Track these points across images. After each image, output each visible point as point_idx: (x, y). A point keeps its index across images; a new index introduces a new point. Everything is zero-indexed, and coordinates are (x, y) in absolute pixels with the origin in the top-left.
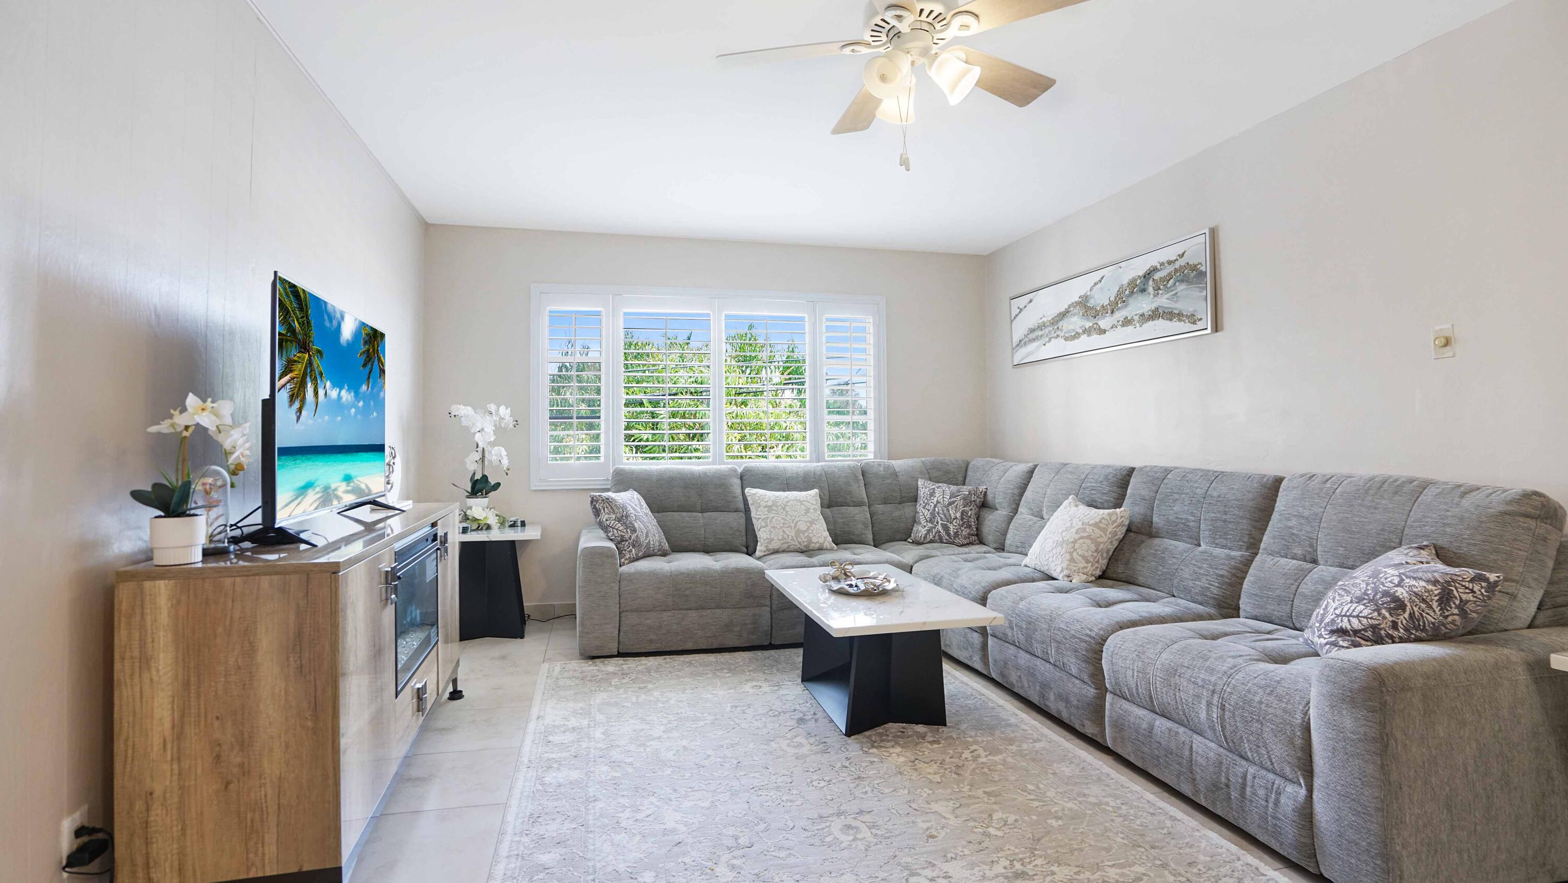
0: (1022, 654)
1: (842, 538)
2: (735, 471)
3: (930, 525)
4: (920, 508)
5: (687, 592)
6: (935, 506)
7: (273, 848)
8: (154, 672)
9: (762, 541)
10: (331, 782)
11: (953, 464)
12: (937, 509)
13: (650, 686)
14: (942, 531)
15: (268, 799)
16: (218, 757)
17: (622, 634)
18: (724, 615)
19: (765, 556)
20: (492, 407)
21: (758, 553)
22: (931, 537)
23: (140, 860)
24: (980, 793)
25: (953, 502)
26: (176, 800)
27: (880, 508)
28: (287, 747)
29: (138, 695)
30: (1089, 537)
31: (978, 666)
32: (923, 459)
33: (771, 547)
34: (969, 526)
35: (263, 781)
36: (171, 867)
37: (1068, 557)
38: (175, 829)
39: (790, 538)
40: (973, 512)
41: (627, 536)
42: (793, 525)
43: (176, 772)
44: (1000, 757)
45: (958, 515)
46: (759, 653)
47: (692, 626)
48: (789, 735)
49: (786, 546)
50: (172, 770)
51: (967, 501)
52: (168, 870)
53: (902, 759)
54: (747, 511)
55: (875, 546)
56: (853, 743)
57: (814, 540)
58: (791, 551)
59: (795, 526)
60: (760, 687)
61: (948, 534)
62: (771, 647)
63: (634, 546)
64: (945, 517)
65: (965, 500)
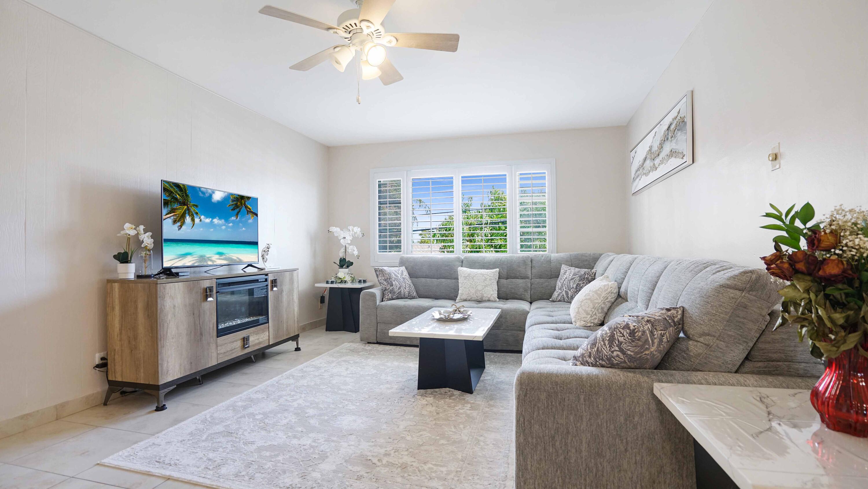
1: (511, 296)
2: (459, 258)
3: (560, 291)
4: (558, 281)
6: (564, 281)
7: (143, 374)
8: (115, 312)
9: (460, 294)
14: (565, 295)
15: (141, 358)
16: (129, 341)
17: (378, 333)
19: (461, 301)
20: (350, 227)
21: (458, 299)
22: (560, 298)
23: (113, 370)
26: (120, 352)
27: (537, 280)
33: (464, 297)
35: (140, 351)
38: (120, 362)
41: (388, 288)
42: (474, 287)
49: (471, 298)
50: (119, 343)
51: (582, 278)
54: (458, 278)
55: (530, 301)
57: (485, 295)
58: (473, 301)
59: (477, 287)
61: (568, 297)
63: (390, 293)
64: (568, 286)
65: (580, 277)
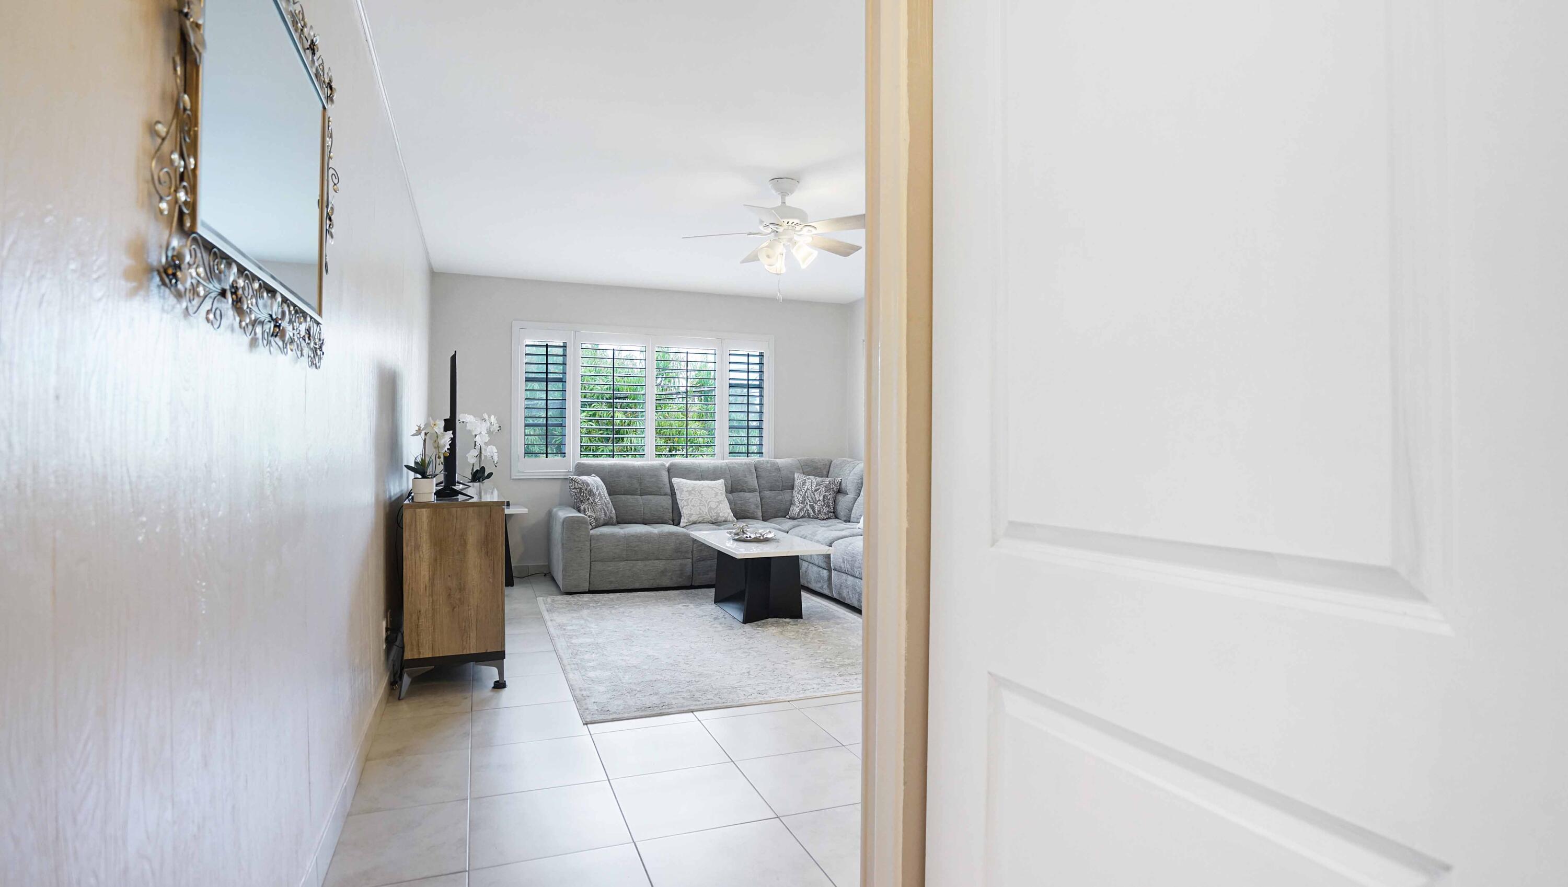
0: (850, 578)
1: (741, 514)
2: (664, 465)
3: (802, 505)
4: (795, 494)
5: (636, 549)
6: (806, 492)
7: (475, 641)
8: (421, 553)
9: (685, 515)
10: (500, 609)
11: (821, 462)
12: (807, 494)
13: (616, 607)
14: (810, 510)
15: (472, 616)
16: (449, 595)
17: (592, 576)
18: (660, 565)
19: (687, 526)
20: (486, 416)
21: (681, 524)
22: (802, 514)
23: (415, 643)
24: (816, 641)
25: (818, 489)
26: (430, 615)
27: (767, 493)
28: (481, 591)
29: (414, 563)
31: (826, 592)
32: (799, 458)
33: (691, 519)
34: (829, 506)
35: (470, 607)
36: (429, 648)
38: (430, 629)
39: (705, 513)
40: (831, 496)
42: (706, 504)
43: (431, 601)
44: (831, 629)
45: (821, 498)
46: (684, 591)
47: (638, 572)
48: (709, 624)
49: (701, 519)
50: (429, 600)
51: (828, 489)
52: (427, 648)
53: (775, 631)
54: (673, 494)
55: (763, 520)
56: (748, 627)
57: (721, 514)
58: (705, 523)
59: (708, 505)
60: (688, 606)
61: (814, 512)
62: (691, 587)
64: (812, 499)
65: (826, 487)
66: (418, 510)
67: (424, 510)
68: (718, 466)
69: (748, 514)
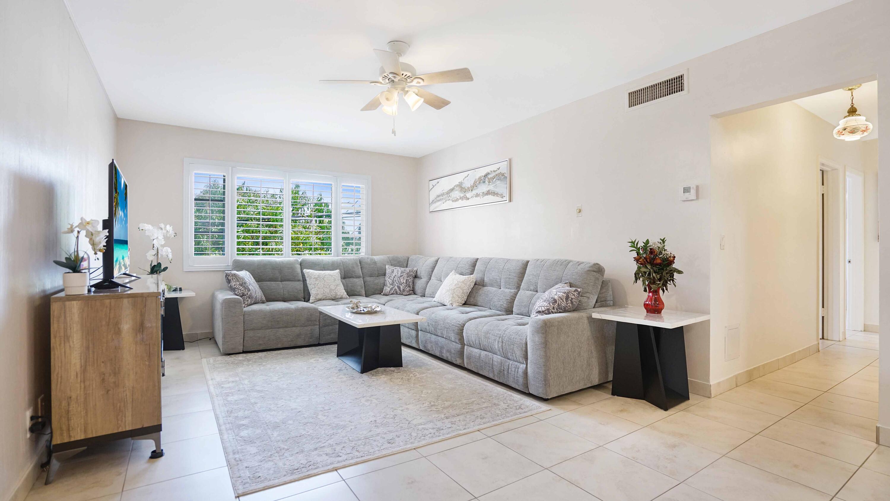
0: (433, 336)
1: (351, 293)
2: (298, 261)
3: (392, 286)
4: (387, 279)
5: (279, 320)
6: (394, 278)
7: (130, 418)
8: (71, 343)
9: (313, 295)
10: (157, 388)
11: (402, 258)
12: (395, 279)
13: (264, 364)
14: (397, 289)
15: (128, 396)
16: (103, 379)
17: (245, 341)
18: (296, 330)
19: (314, 302)
20: (162, 226)
21: (311, 301)
22: (392, 292)
23: (64, 428)
24: (418, 386)
25: (402, 276)
26: (83, 400)
27: (368, 279)
28: (136, 373)
29: (63, 354)
30: (460, 287)
31: (414, 345)
32: (388, 256)
33: (317, 297)
34: (409, 286)
35: (125, 389)
36: (81, 430)
37: (452, 296)
38: (82, 413)
39: (327, 293)
40: (411, 280)
41: (246, 293)
42: (328, 287)
43: (83, 387)
44: (425, 375)
45: (405, 281)
46: (314, 348)
47: (281, 336)
48: (336, 375)
49: (325, 297)
50: (81, 386)
51: (408, 275)
52: (79, 431)
53: (385, 379)
54: (304, 280)
55: (366, 297)
56: (365, 376)
57: (338, 294)
58: (327, 300)
59: (329, 288)
60: (318, 360)
61: (400, 290)
62: (319, 345)
63: (249, 298)
64: (399, 282)
65: (407, 274)
66: (67, 303)
67: (75, 303)
68: (335, 261)
69: (356, 292)
